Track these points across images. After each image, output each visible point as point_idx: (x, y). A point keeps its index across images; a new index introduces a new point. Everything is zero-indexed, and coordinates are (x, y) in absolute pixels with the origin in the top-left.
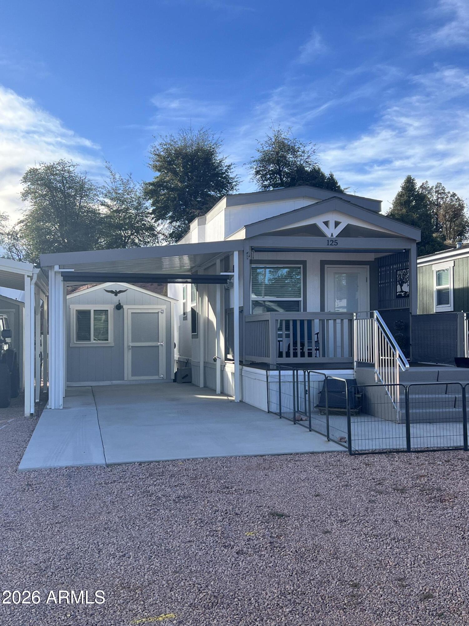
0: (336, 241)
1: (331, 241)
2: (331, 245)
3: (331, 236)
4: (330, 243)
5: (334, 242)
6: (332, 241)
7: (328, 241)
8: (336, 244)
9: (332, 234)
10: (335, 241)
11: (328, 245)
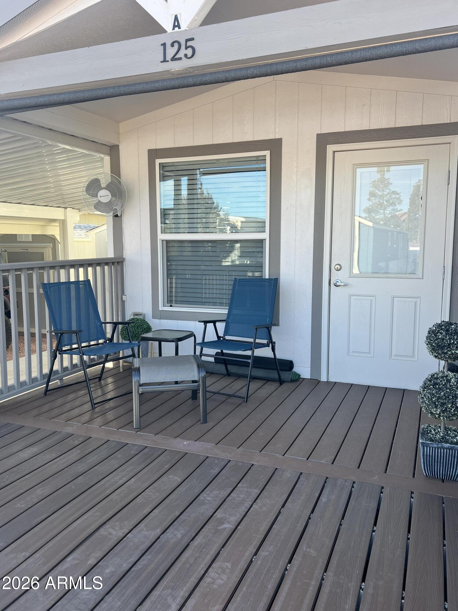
0: (189, 44)
1: (172, 45)
2: (173, 59)
3: (174, 27)
4: (171, 52)
5: (183, 47)
6: (176, 45)
7: (164, 45)
8: (189, 52)
9: (176, 18)
10: (187, 41)
11: (165, 61)
